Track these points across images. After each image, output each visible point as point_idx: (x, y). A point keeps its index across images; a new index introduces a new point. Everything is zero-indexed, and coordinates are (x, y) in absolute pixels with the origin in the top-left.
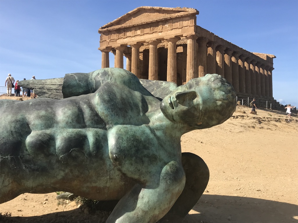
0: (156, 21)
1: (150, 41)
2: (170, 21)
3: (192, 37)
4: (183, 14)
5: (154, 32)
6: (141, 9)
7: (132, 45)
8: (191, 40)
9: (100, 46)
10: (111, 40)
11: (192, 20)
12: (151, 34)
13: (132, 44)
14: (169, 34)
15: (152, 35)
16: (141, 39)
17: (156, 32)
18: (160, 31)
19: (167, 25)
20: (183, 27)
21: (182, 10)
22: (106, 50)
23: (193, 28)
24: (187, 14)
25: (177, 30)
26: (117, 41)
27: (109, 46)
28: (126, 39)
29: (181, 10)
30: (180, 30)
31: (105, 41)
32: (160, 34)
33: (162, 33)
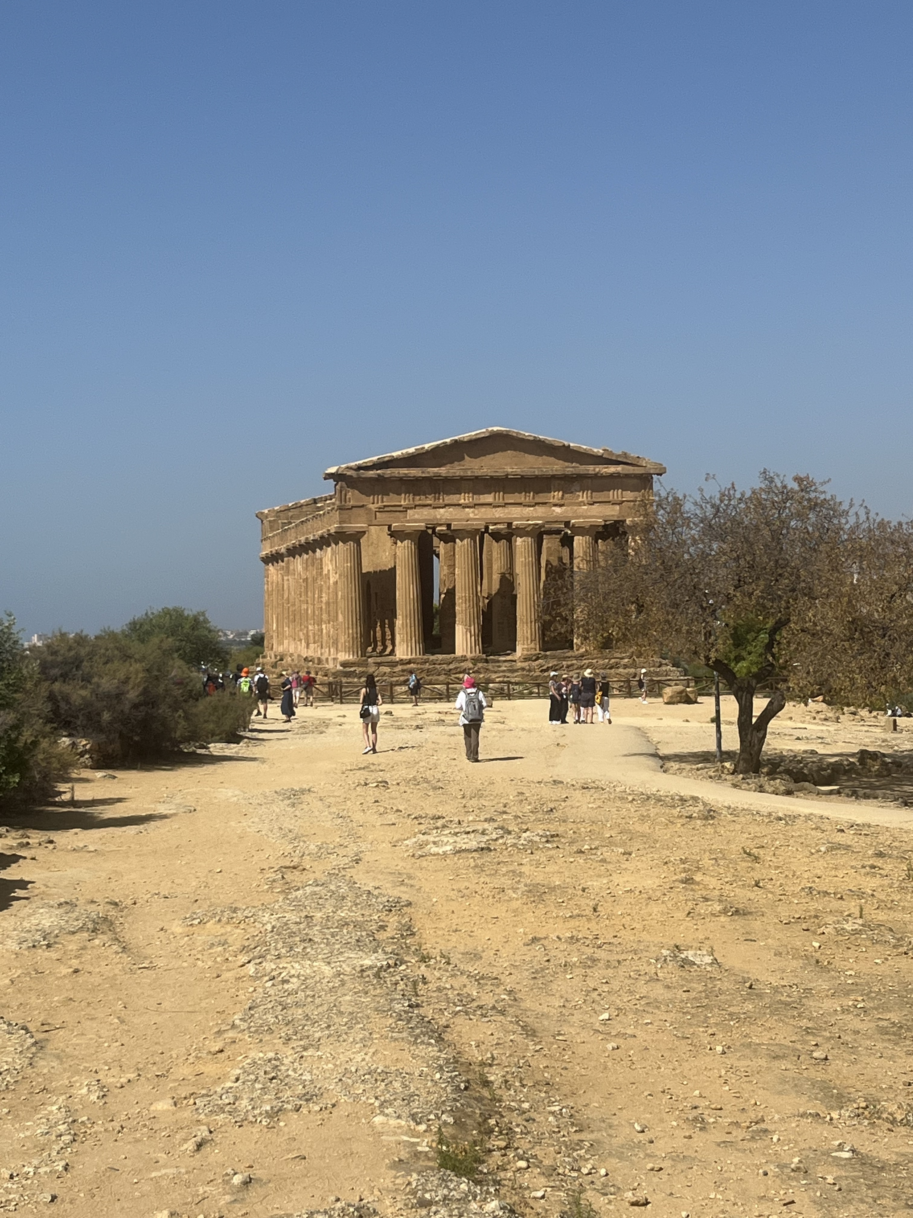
5: (541, 503)
10: (385, 506)
12: (529, 506)
14: (585, 514)
15: (532, 509)
16: (497, 516)
17: (546, 503)
18: (556, 502)
19: (577, 492)
24: (642, 474)
25: (608, 506)
26: (411, 512)
28: (442, 510)
29: (625, 460)
30: (617, 507)
31: (363, 506)
32: (558, 510)
33: (564, 508)
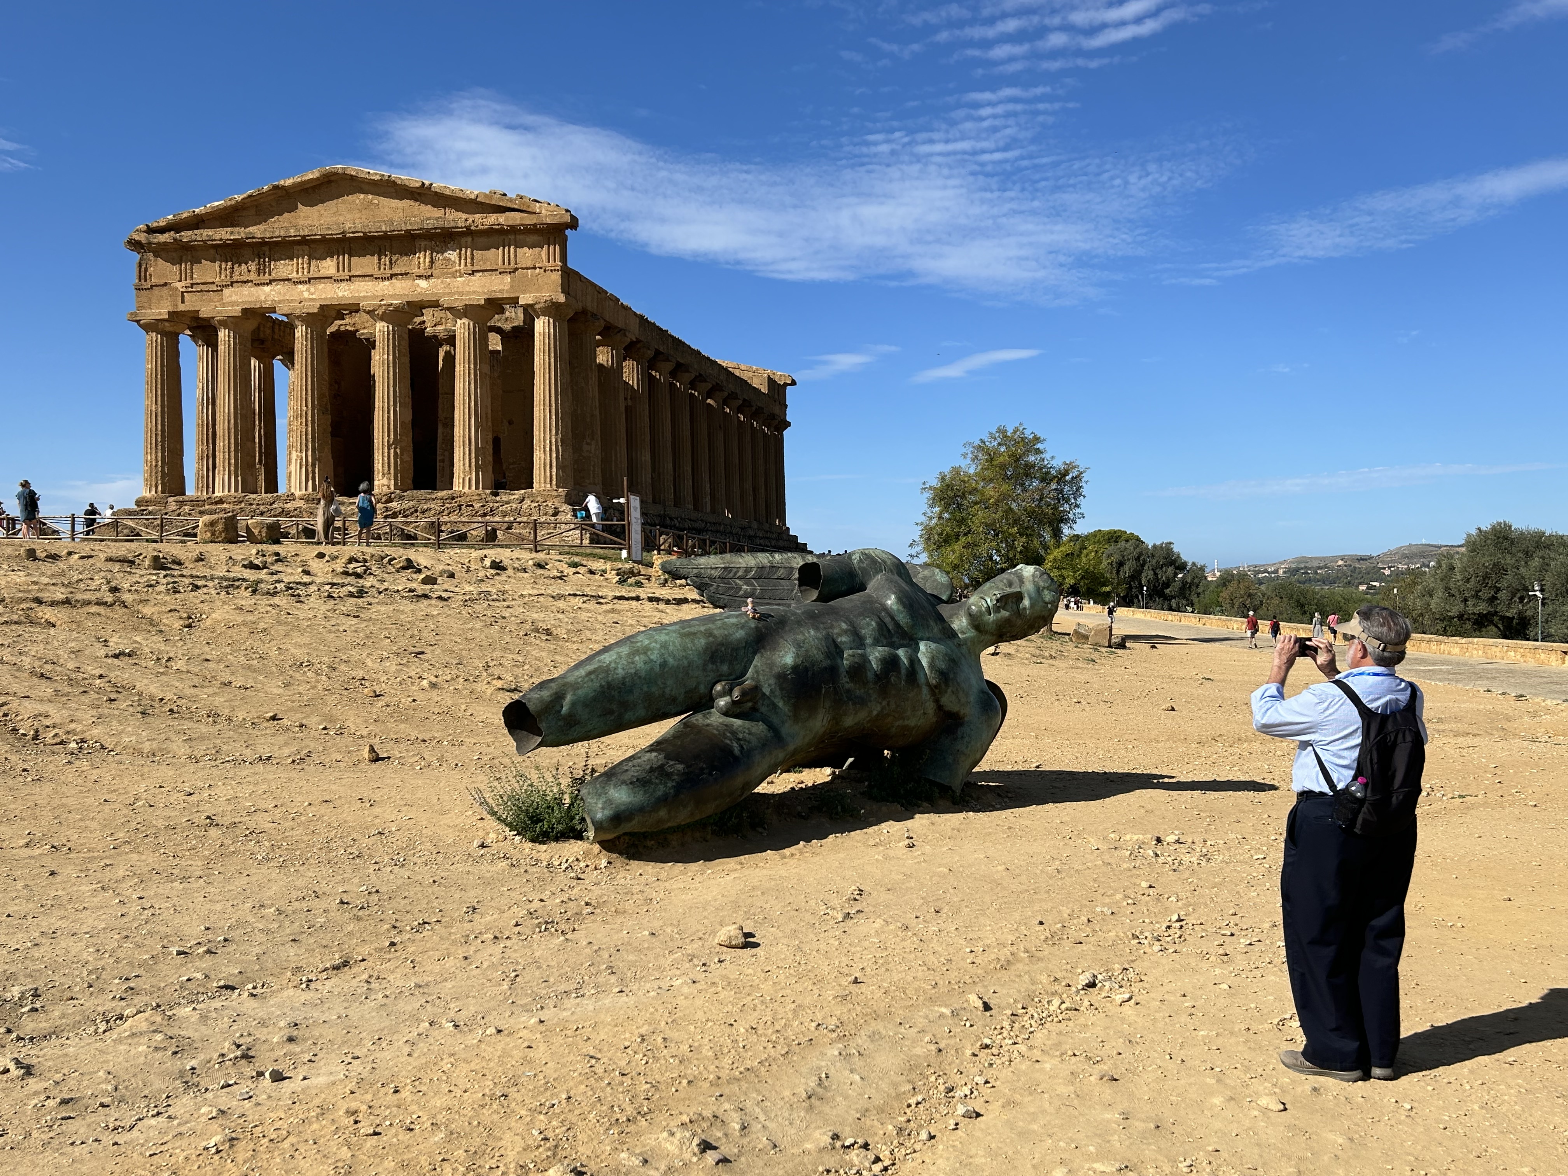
0: (408, 231)
1: (381, 306)
2: (463, 240)
3: (552, 309)
4: (518, 222)
5: (397, 275)
6: (336, 174)
7: (298, 317)
8: (551, 321)
9: (139, 308)
10: (192, 285)
11: (552, 247)
12: (383, 279)
13: (298, 312)
16: (340, 294)
17: (406, 274)
18: (422, 271)
19: (452, 255)
20: (517, 269)
21: (516, 207)
22: (167, 324)
23: (556, 277)
25: (495, 277)
26: (226, 292)
27: (181, 308)
28: (267, 289)
29: (509, 205)
30: (508, 279)
31: (165, 284)
33: (432, 281)
